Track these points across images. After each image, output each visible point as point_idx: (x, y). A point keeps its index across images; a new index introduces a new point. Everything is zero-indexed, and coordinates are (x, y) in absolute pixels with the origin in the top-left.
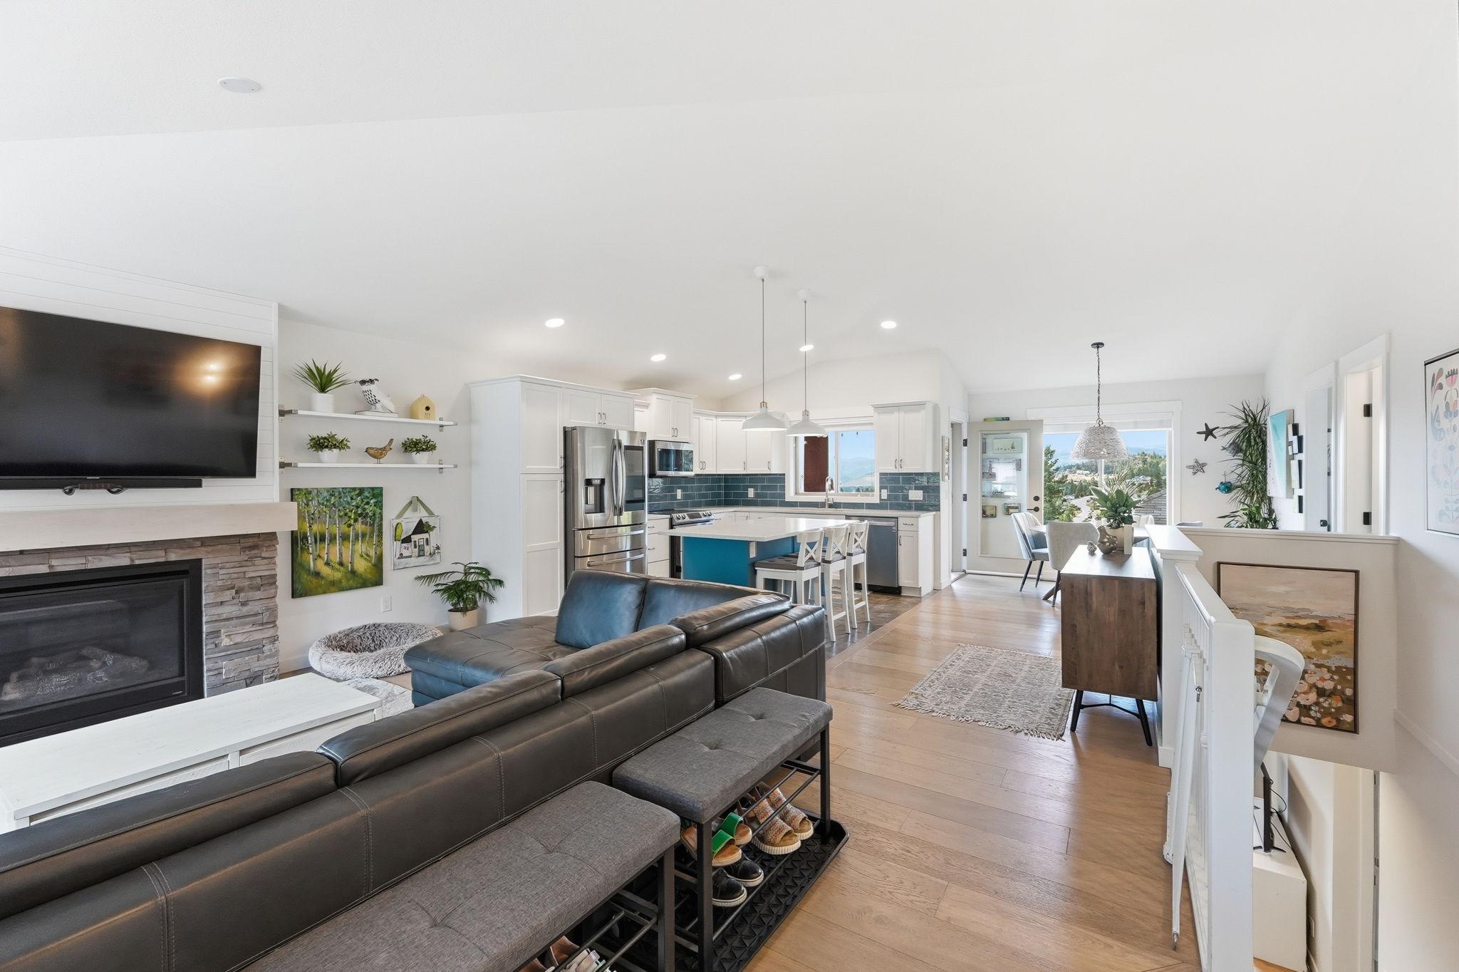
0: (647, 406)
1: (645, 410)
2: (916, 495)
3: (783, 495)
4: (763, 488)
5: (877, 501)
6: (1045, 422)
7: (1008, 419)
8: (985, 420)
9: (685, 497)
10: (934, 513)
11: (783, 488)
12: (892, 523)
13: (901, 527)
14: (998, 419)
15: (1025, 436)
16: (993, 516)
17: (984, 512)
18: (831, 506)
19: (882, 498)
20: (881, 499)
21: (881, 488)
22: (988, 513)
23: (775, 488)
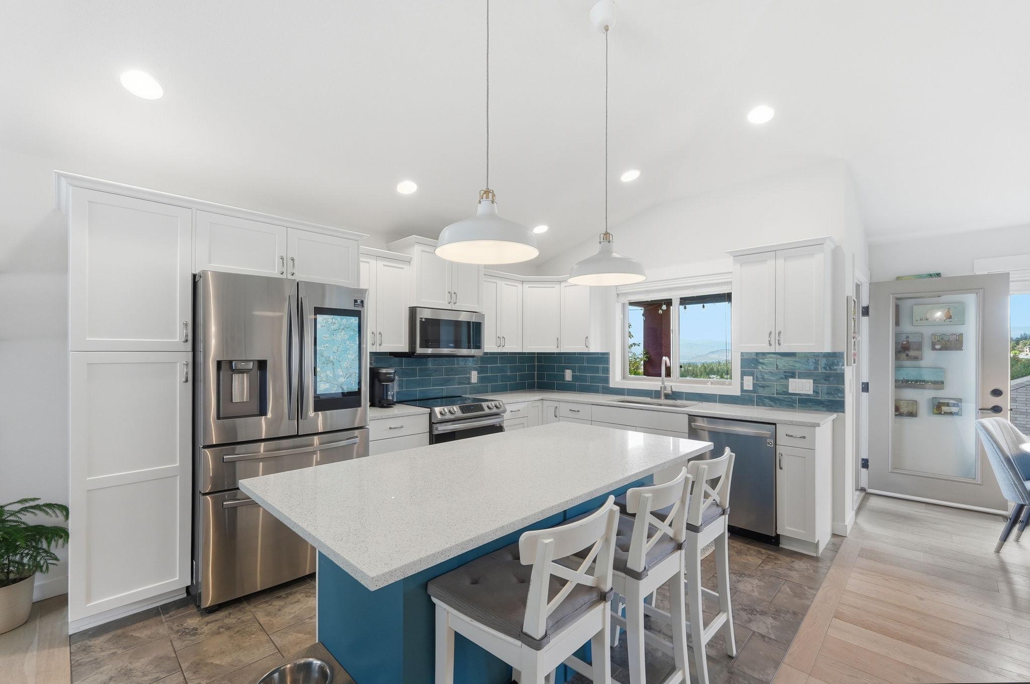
0: (408, 262)
1: (406, 267)
2: (802, 386)
3: (606, 380)
4: (582, 369)
5: (738, 393)
6: (1012, 277)
7: (938, 275)
8: (898, 278)
9: (481, 379)
10: (835, 416)
11: (606, 370)
12: (764, 431)
13: (781, 439)
14: (920, 277)
15: (971, 301)
16: (912, 414)
17: (897, 409)
18: (667, 396)
19: (745, 388)
20: (742, 390)
21: (743, 374)
22: (904, 409)
23: (596, 370)
